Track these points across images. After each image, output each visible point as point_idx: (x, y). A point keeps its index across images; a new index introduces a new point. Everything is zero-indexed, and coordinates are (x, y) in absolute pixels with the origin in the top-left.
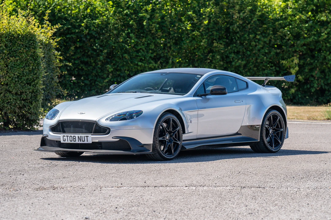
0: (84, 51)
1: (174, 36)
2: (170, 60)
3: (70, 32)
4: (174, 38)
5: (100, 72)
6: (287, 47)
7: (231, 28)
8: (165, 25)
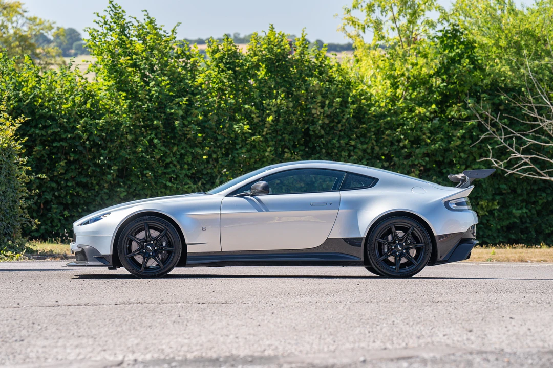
0: (81, 167)
1: (223, 143)
3: (58, 138)
4: (223, 145)
5: (107, 199)
6: (401, 158)
7: (311, 129)
8: (209, 127)
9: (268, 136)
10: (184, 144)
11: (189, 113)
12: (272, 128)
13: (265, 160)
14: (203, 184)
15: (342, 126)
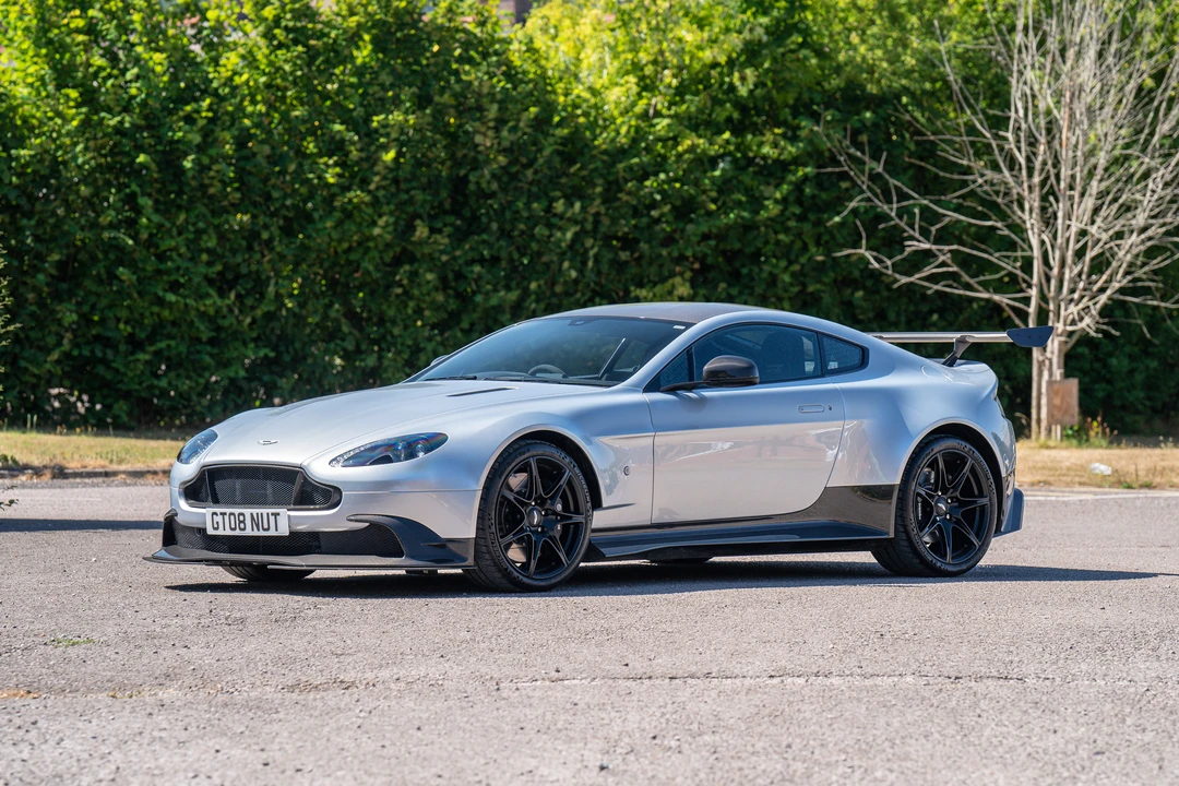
1: (283, 205)
2: (268, 286)
6: (654, 243)
7: (472, 178)
8: (253, 170)
9: (381, 193)
10: (200, 208)
11: (210, 140)
12: (390, 176)
13: (371, 244)
14: (239, 296)
15: (536, 172)
